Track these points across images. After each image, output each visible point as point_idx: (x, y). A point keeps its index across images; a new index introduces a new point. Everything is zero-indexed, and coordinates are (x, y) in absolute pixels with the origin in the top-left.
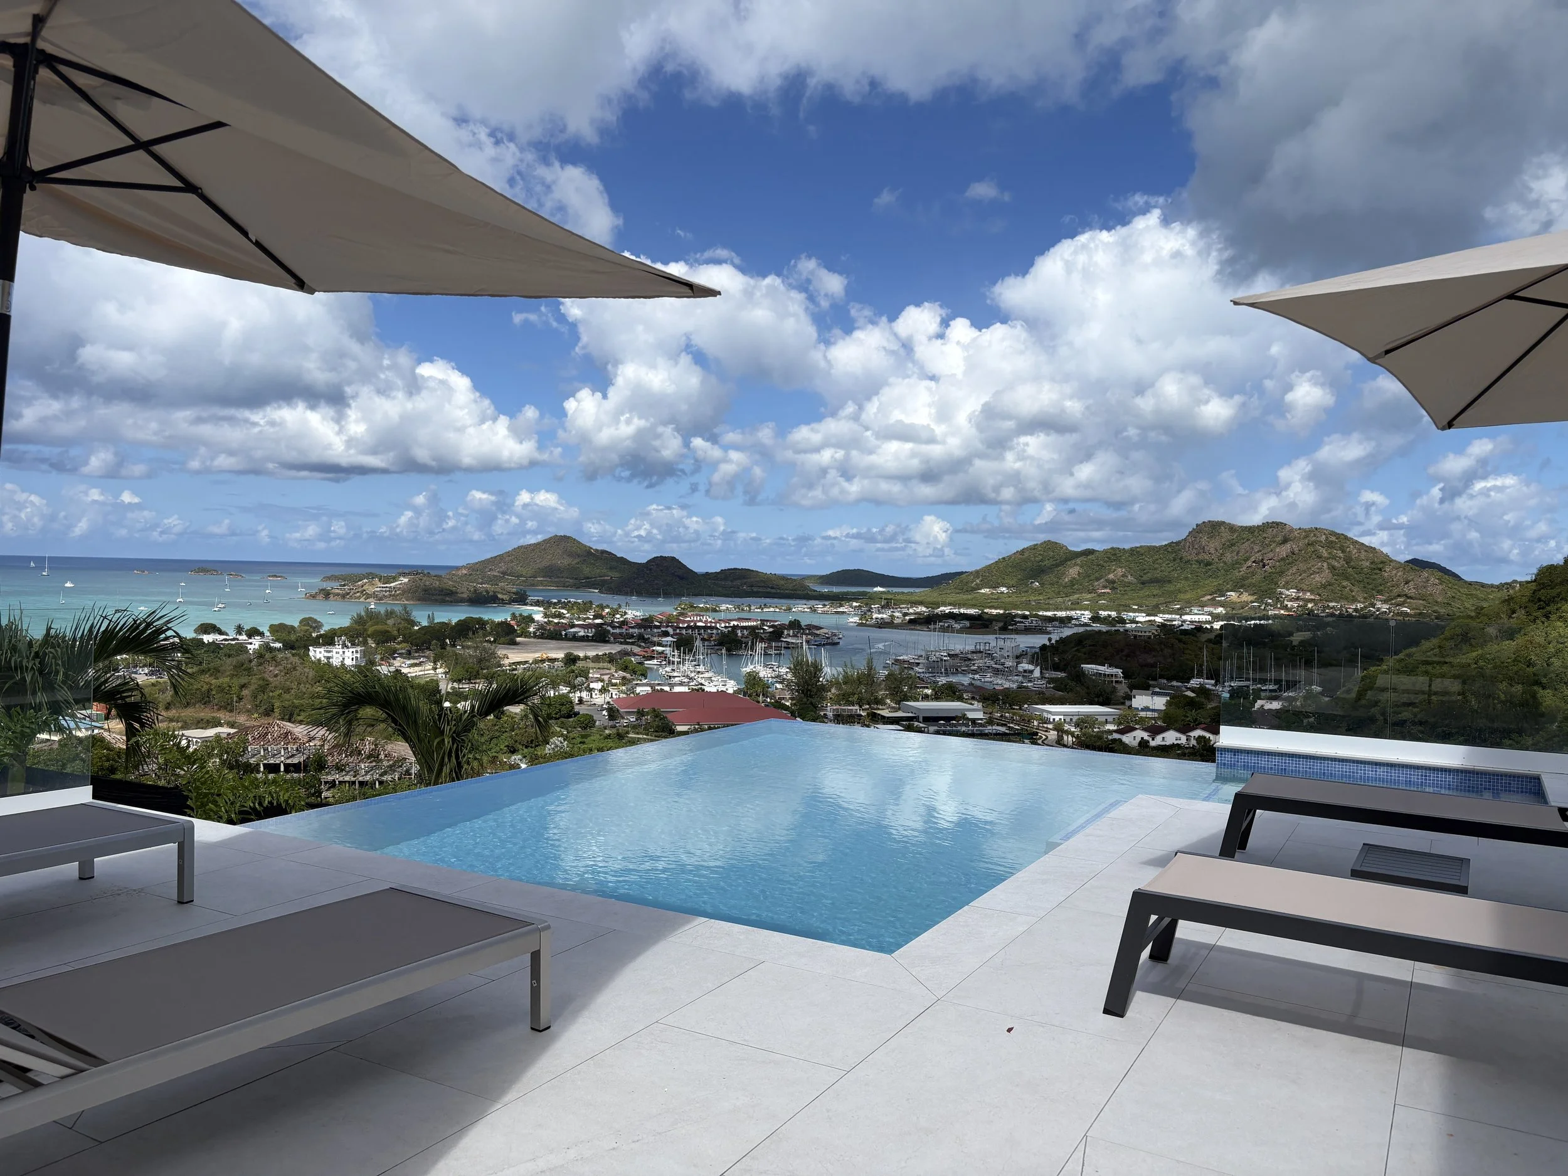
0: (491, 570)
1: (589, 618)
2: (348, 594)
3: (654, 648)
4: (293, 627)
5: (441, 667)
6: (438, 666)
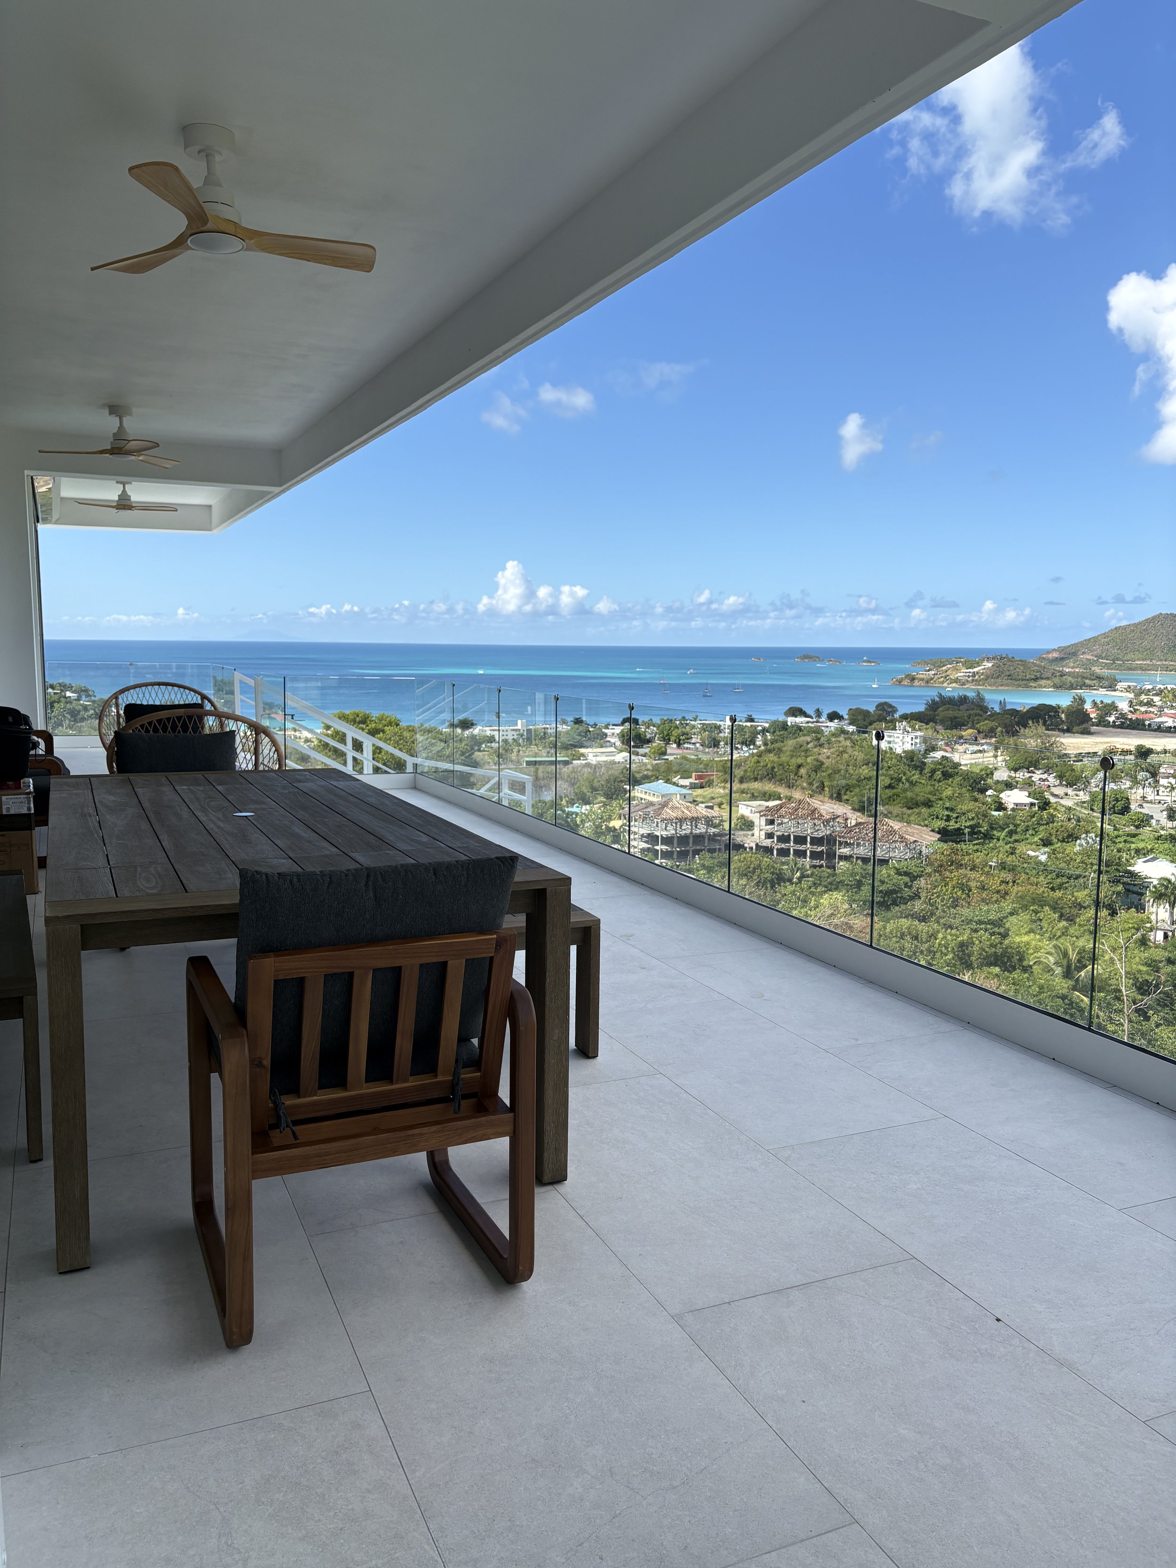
0: (1084, 653)
2: (932, 679)
4: (868, 712)
5: (1001, 755)
6: (999, 754)
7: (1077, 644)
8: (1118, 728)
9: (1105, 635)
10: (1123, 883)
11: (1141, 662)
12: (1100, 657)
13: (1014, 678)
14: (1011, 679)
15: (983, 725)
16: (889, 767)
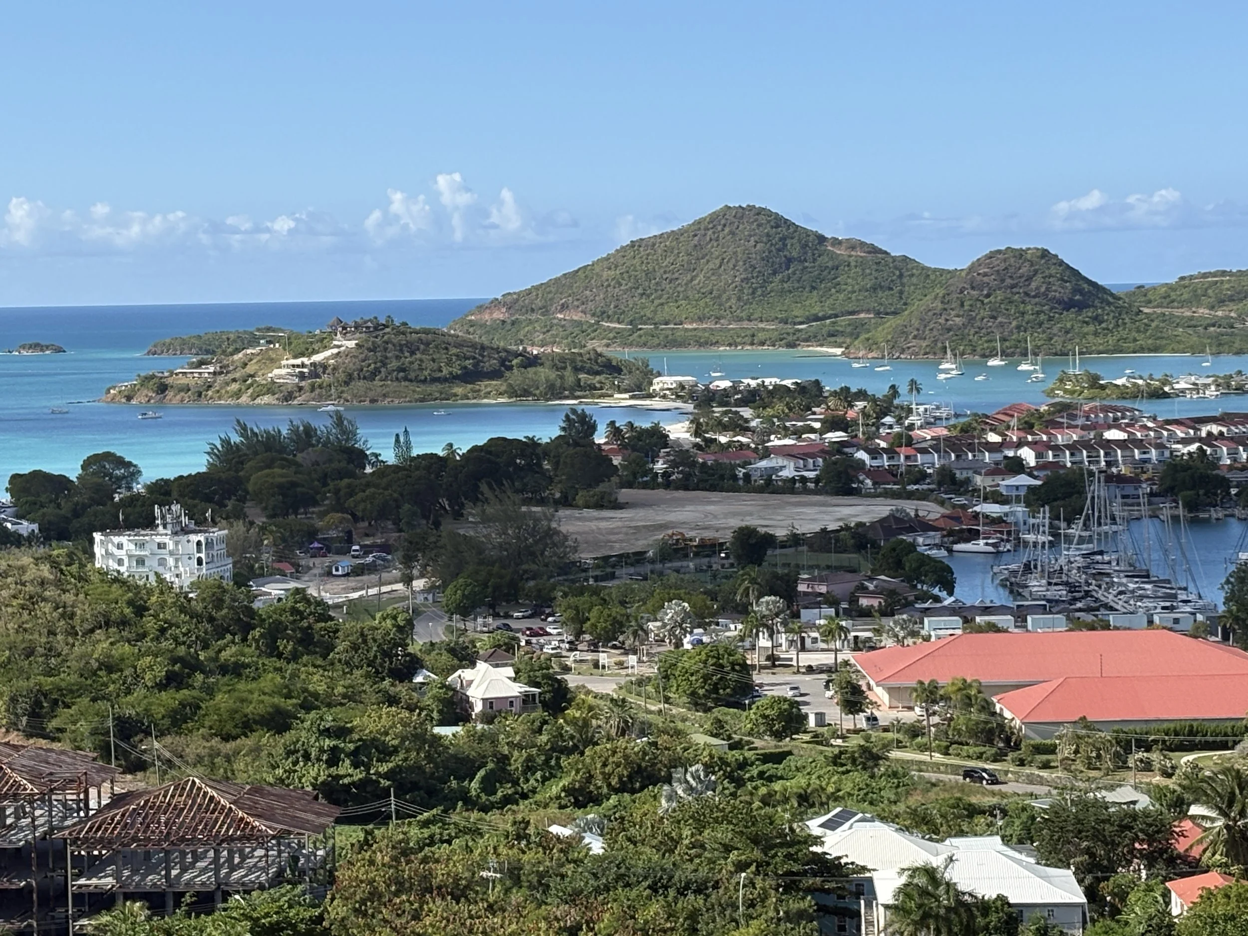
0: (564, 307)
1: (813, 430)
2: (209, 387)
3: (977, 509)
4: (61, 482)
5: (422, 576)
6: (415, 572)
7: (547, 284)
8: (677, 488)
9: (608, 262)
10: (809, 890)
11: (695, 326)
12: (604, 315)
13: (412, 375)
14: (406, 379)
15: (363, 501)
16: (162, 631)
